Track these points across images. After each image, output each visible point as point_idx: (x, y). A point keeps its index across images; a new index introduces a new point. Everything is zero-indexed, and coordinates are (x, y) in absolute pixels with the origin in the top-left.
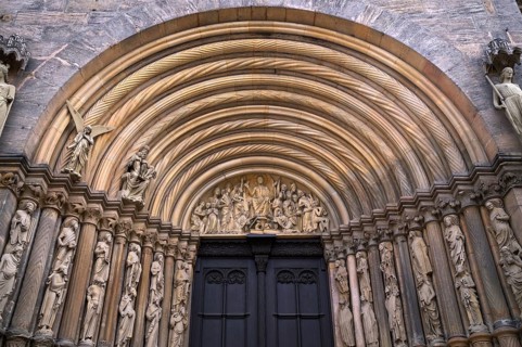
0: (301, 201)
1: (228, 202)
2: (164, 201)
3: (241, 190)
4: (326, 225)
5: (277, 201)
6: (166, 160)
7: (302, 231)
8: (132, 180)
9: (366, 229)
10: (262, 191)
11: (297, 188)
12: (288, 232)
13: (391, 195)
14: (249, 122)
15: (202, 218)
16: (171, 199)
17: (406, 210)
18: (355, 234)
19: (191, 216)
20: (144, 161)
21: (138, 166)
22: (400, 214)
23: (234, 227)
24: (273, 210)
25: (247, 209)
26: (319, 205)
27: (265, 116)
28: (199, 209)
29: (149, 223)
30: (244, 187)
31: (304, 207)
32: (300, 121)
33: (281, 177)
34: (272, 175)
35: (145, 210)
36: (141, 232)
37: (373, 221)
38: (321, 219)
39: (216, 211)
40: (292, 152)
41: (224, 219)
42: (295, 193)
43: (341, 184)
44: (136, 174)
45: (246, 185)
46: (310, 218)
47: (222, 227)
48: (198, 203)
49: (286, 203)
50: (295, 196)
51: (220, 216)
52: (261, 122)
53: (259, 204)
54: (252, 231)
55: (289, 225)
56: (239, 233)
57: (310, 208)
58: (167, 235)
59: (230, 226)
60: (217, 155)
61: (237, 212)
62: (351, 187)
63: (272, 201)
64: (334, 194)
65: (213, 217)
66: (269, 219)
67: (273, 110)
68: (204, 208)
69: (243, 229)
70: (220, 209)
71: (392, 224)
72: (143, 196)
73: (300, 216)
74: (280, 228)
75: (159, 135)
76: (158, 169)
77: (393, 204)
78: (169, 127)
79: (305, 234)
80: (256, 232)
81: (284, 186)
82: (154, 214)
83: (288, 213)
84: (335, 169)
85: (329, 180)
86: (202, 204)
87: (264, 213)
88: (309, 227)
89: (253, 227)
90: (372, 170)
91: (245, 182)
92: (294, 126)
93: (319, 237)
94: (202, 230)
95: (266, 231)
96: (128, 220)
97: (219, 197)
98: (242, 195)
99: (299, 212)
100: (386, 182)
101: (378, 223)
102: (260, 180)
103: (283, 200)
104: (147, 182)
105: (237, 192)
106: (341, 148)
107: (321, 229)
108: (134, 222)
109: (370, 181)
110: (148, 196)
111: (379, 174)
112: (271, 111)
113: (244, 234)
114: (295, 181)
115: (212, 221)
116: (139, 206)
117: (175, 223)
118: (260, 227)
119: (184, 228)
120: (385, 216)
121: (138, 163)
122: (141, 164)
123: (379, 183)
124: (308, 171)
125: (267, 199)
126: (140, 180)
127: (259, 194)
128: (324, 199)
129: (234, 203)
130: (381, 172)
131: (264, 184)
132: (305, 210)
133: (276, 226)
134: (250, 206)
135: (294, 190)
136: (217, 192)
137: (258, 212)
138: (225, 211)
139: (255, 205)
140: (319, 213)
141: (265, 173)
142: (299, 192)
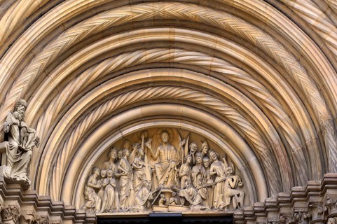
0: (213, 166)
1: (126, 169)
2: (51, 172)
3: (141, 152)
4: (240, 200)
5: (185, 168)
6: (49, 116)
7: (212, 208)
8: (13, 152)
9: (283, 210)
10: (168, 153)
11: (209, 149)
12: (196, 209)
13: (316, 168)
14: (150, 54)
15: (97, 190)
16: (60, 169)
17: (329, 192)
18: (270, 215)
19: (84, 189)
20: (23, 124)
21: (16, 133)
22: (322, 195)
23: (135, 203)
24: (180, 179)
25: (148, 177)
26: (233, 174)
27: (170, 44)
28: (93, 179)
29: (38, 205)
30: (145, 147)
31: (216, 175)
32: (216, 53)
33: (190, 133)
34: (179, 130)
35: (31, 189)
36: (30, 218)
37: (291, 202)
38: (235, 192)
39: (113, 181)
40: (204, 99)
41: (123, 193)
42: (206, 155)
43: (261, 147)
44: (15, 143)
45: (148, 145)
46: (222, 191)
47: (121, 202)
48: (92, 172)
49: (196, 170)
50: (206, 160)
51: (118, 189)
52: (164, 54)
53: (164, 171)
54: (156, 209)
55: (198, 199)
56: (140, 211)
57: (222, 177)
58: (59, 218)
59: (131, 201)
60: (111, 105)
61: (138, 182)
62: (272, 152)
63: (178, 167)
64: (253, 160)
65: (110, 190)
66: (175, 192)
67: (181, 35)
68: (99, 178)
69: (145, 205)
70: (118, 178)
71: (312, 207)
72: (28, 171)
73: (211, 187)
74: (187, 204)
75: (36, 80)
76: (39, 132)
77: (316, 182)
78: (47, 67)
79: (215, 212)
80: (160, 209)
81: (193, 145)
82: (42, 192)
83: (196, 183)
84: (255, 125)
85: (247, 141)
86: (97, 172)
87: (169, 184)
88: (221, 202)
89: (157, 203)
90: (299, 131)
91: (146, 140)
92: (207, 61)
93: (231, 216)
94: (98, 207)
95: (171, 208)
96: (14, 203)
97: (116, 161)
98: (143, 159)
99: (210, 182)
100: (313, 149)
101: (297, 204)
102: (165, 137)
103: (192, 165)
104: (30, 152)
105: (137, 154)
106: (264, 96)
107: (235, 205)
108: (21, 205)
109: (295, 146)
110: (33, 169)
111: (307, 137)
112: (177, 38)
113: (146, 213)
114: (206, 139)
115: (109, 195)
116: (24, 185)
117: (66, 201)
118: (164, 203)
119: (77, 208)
120: (305, 196)
121: (16, 128)
122: (20, 128)
123: (305, 150)
124: (223, 127)
125: (173, 164)
126: (22, 151)
127: (164, 158)
128: (240, 165)
129: (134, 170)
130: (309, 134)
131: (170, 143)
132: (218, 179)
133: (183, 201)
134: (153, 174)
135: (205, 151)
136: (113, 155)
137: (161, 182)
138: (124, 181)
139: (158, 173)
140: (233, 185)
141: (171, 128)
142: (212, 154)
